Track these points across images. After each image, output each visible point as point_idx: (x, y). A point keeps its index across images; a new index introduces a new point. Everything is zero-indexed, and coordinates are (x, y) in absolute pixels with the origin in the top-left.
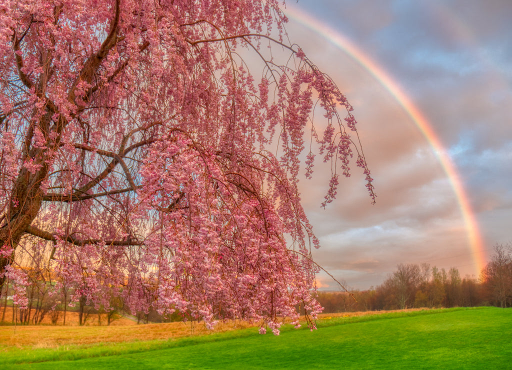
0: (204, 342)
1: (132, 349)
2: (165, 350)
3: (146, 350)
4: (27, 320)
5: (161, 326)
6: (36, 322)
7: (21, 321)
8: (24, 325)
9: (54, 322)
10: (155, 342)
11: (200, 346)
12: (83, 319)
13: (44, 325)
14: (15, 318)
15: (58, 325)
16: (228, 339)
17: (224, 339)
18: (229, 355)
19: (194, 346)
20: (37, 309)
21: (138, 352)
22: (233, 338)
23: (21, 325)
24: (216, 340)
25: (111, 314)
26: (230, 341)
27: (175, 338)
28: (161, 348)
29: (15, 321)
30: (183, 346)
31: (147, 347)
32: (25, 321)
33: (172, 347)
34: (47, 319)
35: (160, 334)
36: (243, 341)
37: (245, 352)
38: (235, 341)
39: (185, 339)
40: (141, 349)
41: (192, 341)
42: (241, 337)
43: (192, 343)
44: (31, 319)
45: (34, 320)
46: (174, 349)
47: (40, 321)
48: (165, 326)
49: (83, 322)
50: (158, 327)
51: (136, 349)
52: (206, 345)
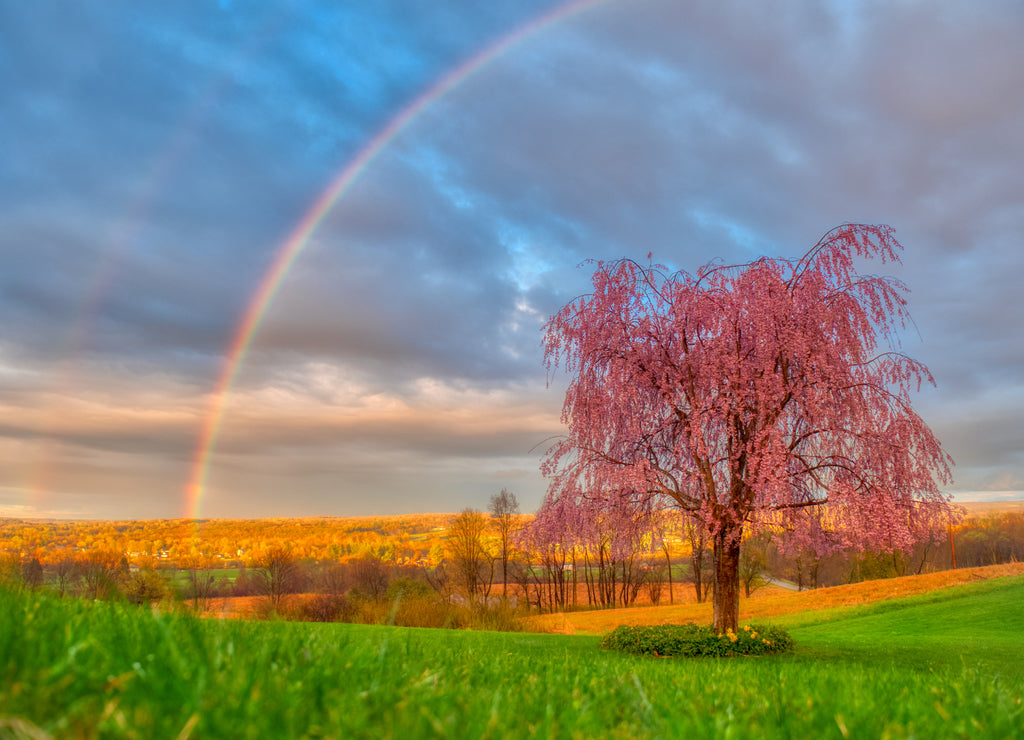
0: (914, 605)
1: (803, 622)
2: (854, 620)
3: (824, 622)
4: (611, 600)
5: (845, 588)
6: (626, 603)
7: (603, 602)
8: (608, 608)
9: (655, 599)
10: (837, 610)
11: (907, 611)
12: (702, 592)
13: (639, 606)
14: (592, 599)
15: (662, 604)
16: (955, 597)
17: (947, 599)
18: (953, 620)
19: (898, 612)
20: (624, 582)
21: (813, 625)
22: (963, 596)
23: (604, 609)
24: (935, 601)
25: (750, 579)
26: (957, 601)
27: (869, 603)
28: (846, 618)
29: (593, 602)
30: (882, 613)
31: (825, 617)
32: (609, 602)
33: (865, 615)
34: (643, 596)
35: (843, 600)
36: (980, 599)
37: (979, 613)
38: (965, 599)
39: (883, 602)
40: (816, 620)
41: (896, 604)
42: (977, 593)
43: (895, 607)
44: (617, 598)
45: (623, 600)
46: (868, 618)
47: (632, 600)
48: (849, 589)
49: (703, 596)
50: (838, 591)
51: (811, 620)
52: (917, 608)
